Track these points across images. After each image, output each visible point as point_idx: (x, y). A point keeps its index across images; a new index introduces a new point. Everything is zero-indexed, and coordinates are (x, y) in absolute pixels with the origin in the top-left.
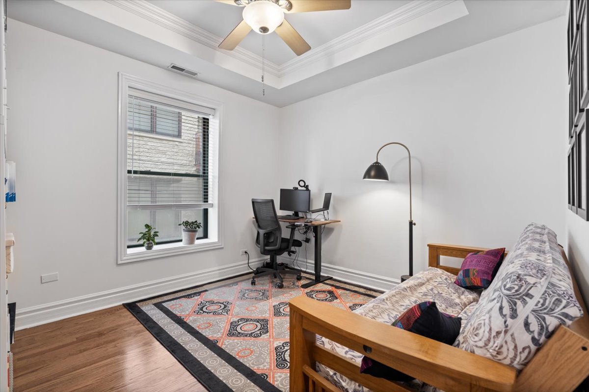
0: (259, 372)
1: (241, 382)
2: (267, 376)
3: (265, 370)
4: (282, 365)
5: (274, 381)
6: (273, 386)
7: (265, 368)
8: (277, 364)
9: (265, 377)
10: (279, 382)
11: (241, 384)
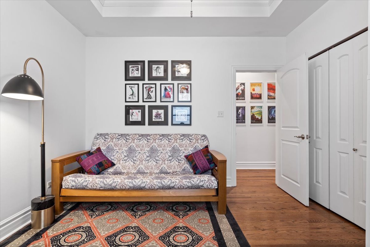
0: (216, 242)
1: (230, 243)
2: (213, 238)
3: (211, 241)
4: (199, 238)
5: (212, 233)
6: (214, 231)
7: (210, 242)
8: (201, 240)
9: (215, 238)
10: (210, 231)
11: (231, 242)
